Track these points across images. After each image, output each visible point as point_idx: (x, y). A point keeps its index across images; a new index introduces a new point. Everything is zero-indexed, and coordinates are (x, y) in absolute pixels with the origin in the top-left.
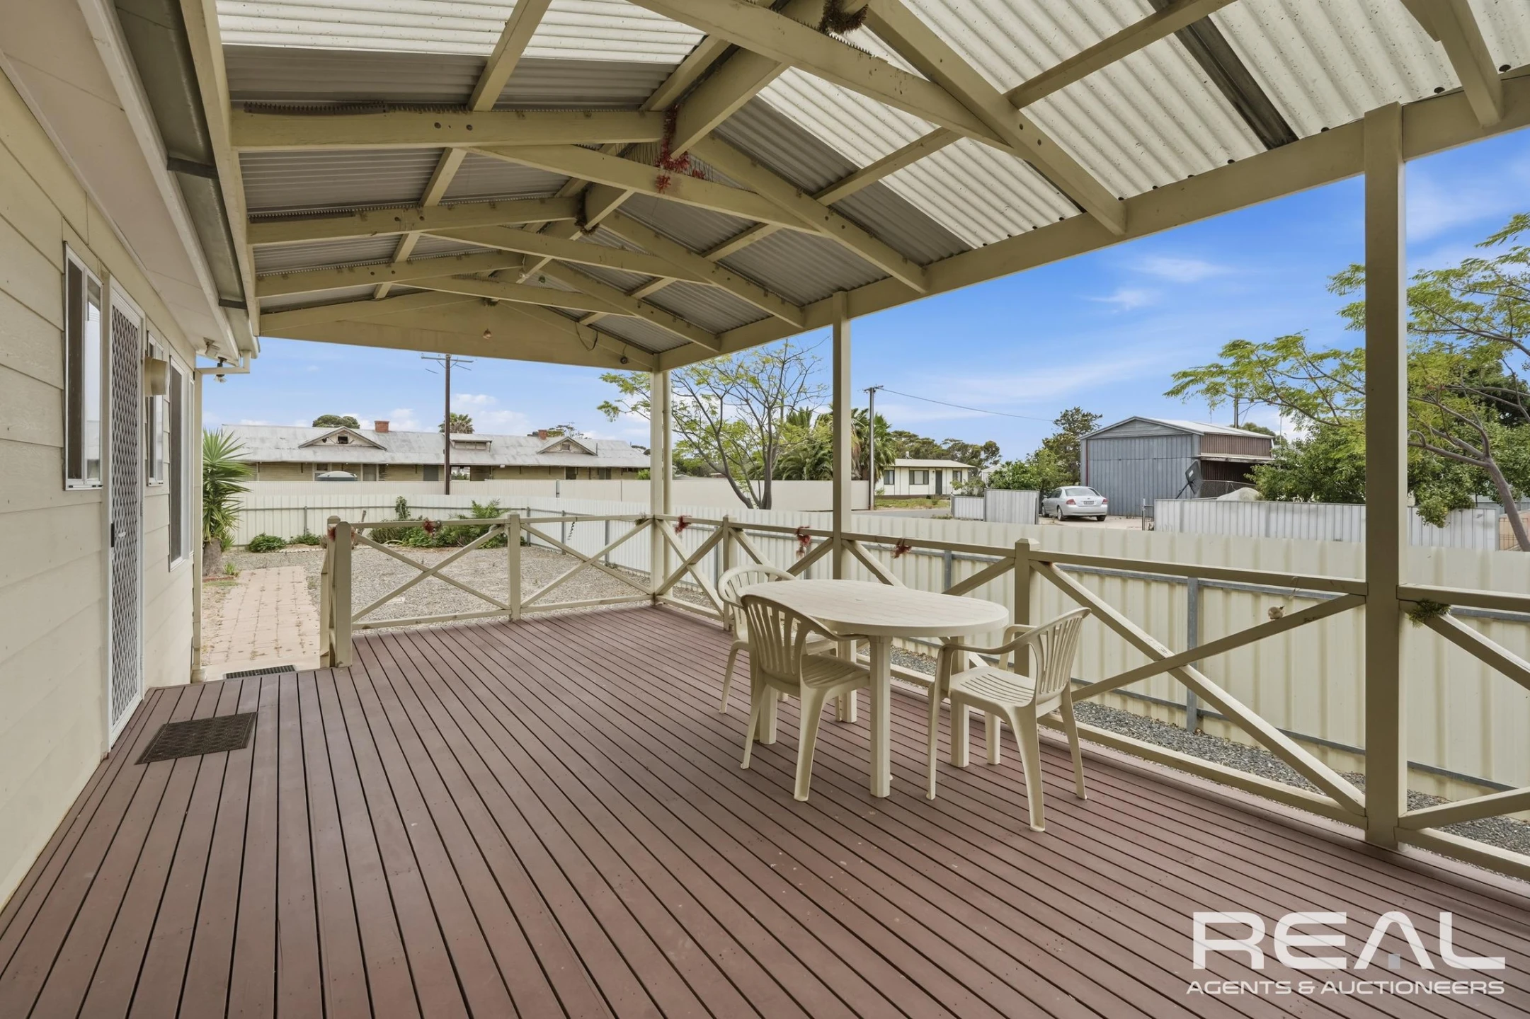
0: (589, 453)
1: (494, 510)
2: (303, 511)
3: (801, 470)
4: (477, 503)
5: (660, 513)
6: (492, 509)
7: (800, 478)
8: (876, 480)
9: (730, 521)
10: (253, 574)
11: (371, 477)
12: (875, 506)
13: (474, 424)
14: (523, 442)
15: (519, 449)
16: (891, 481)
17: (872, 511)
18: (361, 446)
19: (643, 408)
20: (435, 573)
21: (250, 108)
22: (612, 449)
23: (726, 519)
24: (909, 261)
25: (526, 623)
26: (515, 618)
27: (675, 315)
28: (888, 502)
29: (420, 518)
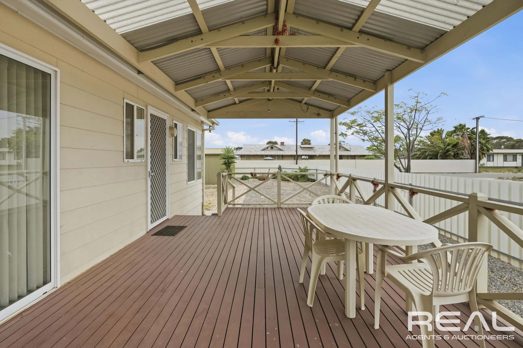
0: (347, 150)
1: (306, 170)
2: (254, 169)
3: (437, 155)
4: (301, 167)
5: (334, 172)
6: (305, 169)
7: (437, 159)
8: (480, 159)
9: (352, 176)
10: (238, 186)
11: (279, 159)
12: (479, 171)
13: (311, 142)
14: (325, 147)
15: (323, 149)
16: (491, 159)
17: (477, 174)
18: (277, 150)
19: (356, 134)
20: (253, 189)
21: (142, 51)
22: (356, 149)
23: (350, 175)
24: (411, 48)
25: (282, 208)
26: (279, 207)
27: (329, 95)
28: (488, 170)
29: (285, 172)
